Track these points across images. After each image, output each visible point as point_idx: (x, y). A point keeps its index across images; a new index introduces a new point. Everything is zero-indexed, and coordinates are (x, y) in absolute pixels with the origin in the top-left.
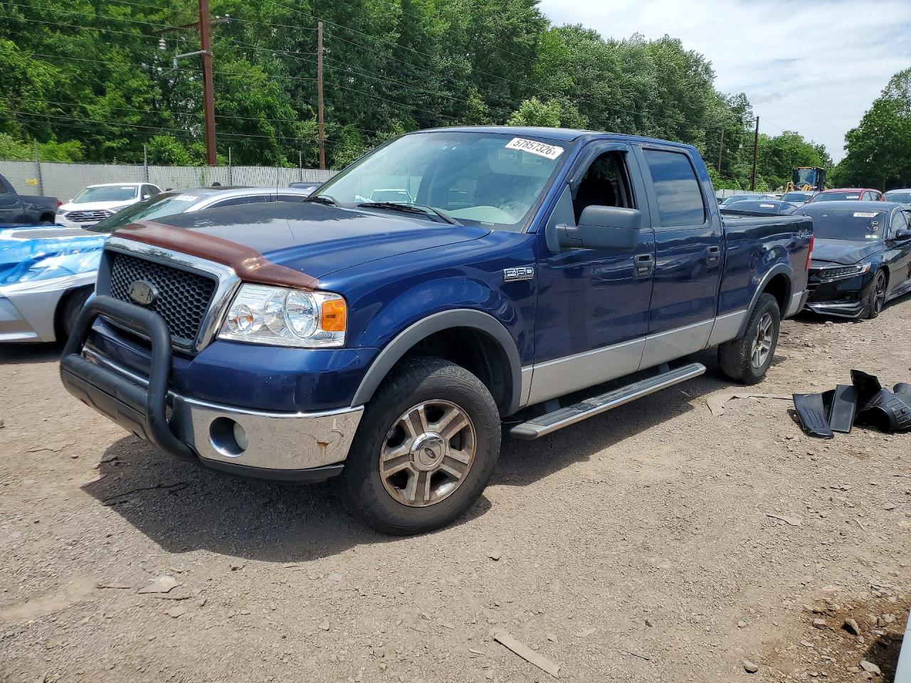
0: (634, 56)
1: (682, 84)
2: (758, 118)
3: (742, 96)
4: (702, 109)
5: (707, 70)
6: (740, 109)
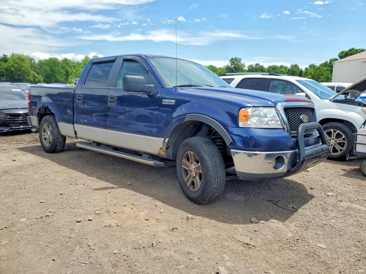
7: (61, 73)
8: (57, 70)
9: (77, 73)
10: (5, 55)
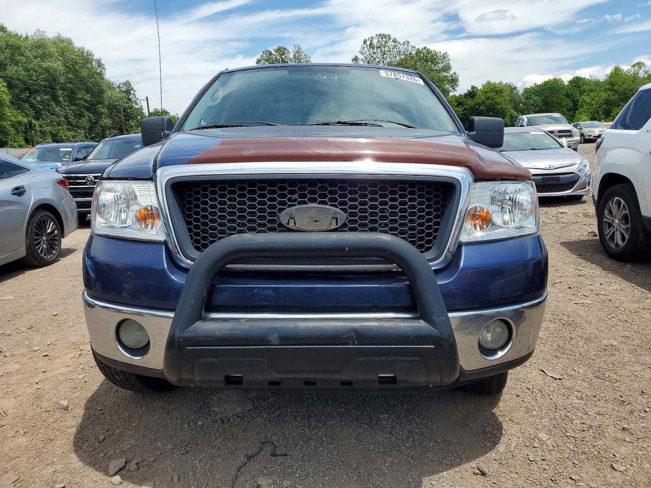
0: (41, 47)
1: (84, 73)
2: (147, 98)
3: (127, 84)
4: (102, 91)
5: (100, 65)
6: (128, 92)
7: (563, 107)
8: (557, 102)
9: (594, 102)
10: (473, 87)
